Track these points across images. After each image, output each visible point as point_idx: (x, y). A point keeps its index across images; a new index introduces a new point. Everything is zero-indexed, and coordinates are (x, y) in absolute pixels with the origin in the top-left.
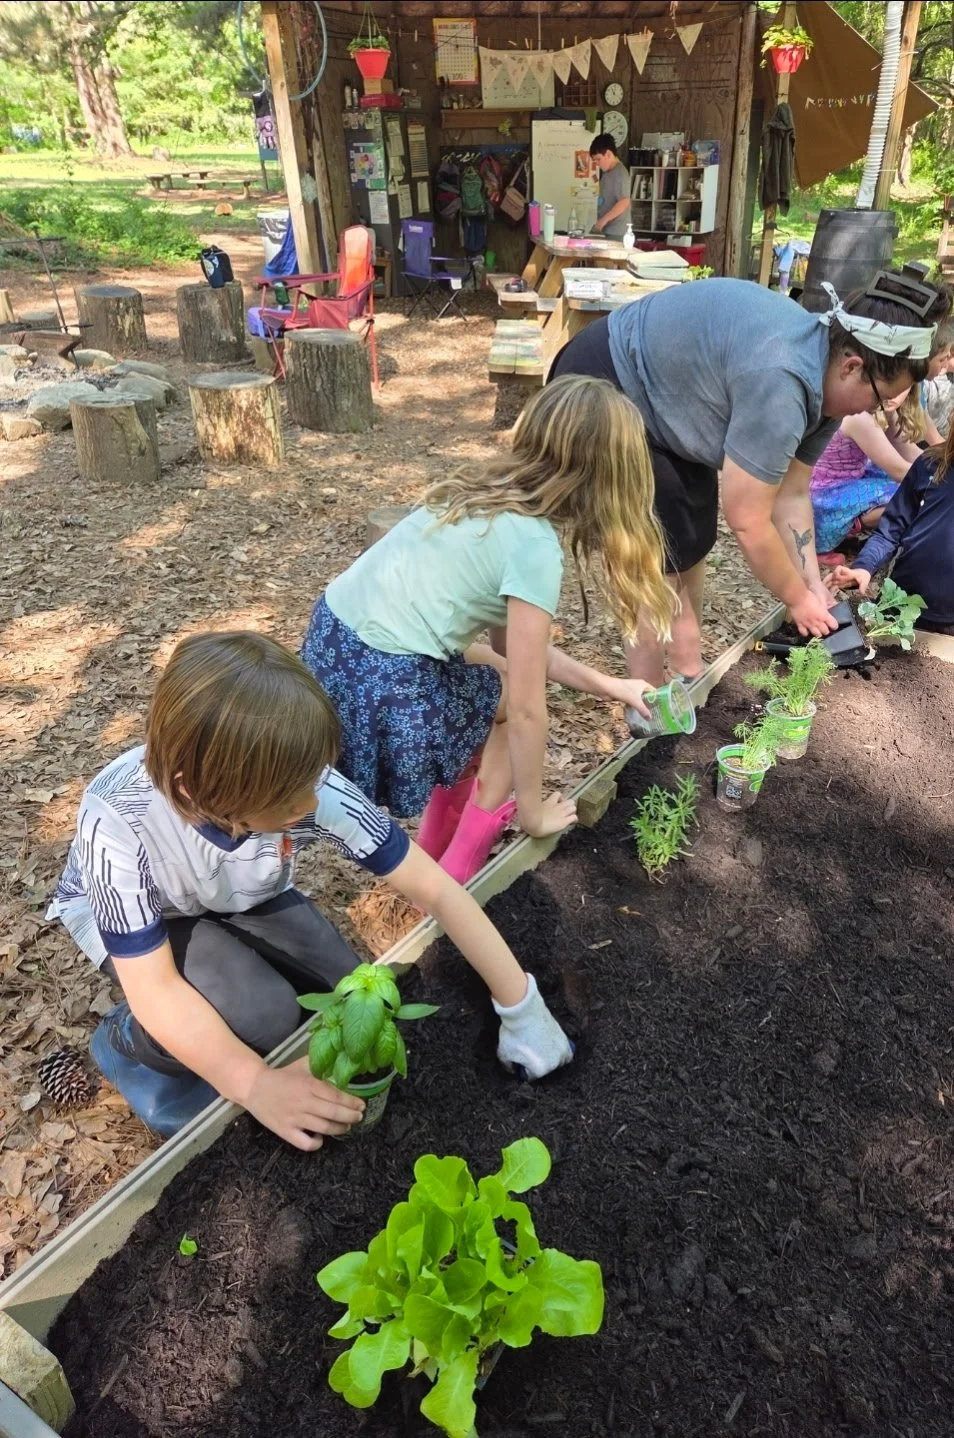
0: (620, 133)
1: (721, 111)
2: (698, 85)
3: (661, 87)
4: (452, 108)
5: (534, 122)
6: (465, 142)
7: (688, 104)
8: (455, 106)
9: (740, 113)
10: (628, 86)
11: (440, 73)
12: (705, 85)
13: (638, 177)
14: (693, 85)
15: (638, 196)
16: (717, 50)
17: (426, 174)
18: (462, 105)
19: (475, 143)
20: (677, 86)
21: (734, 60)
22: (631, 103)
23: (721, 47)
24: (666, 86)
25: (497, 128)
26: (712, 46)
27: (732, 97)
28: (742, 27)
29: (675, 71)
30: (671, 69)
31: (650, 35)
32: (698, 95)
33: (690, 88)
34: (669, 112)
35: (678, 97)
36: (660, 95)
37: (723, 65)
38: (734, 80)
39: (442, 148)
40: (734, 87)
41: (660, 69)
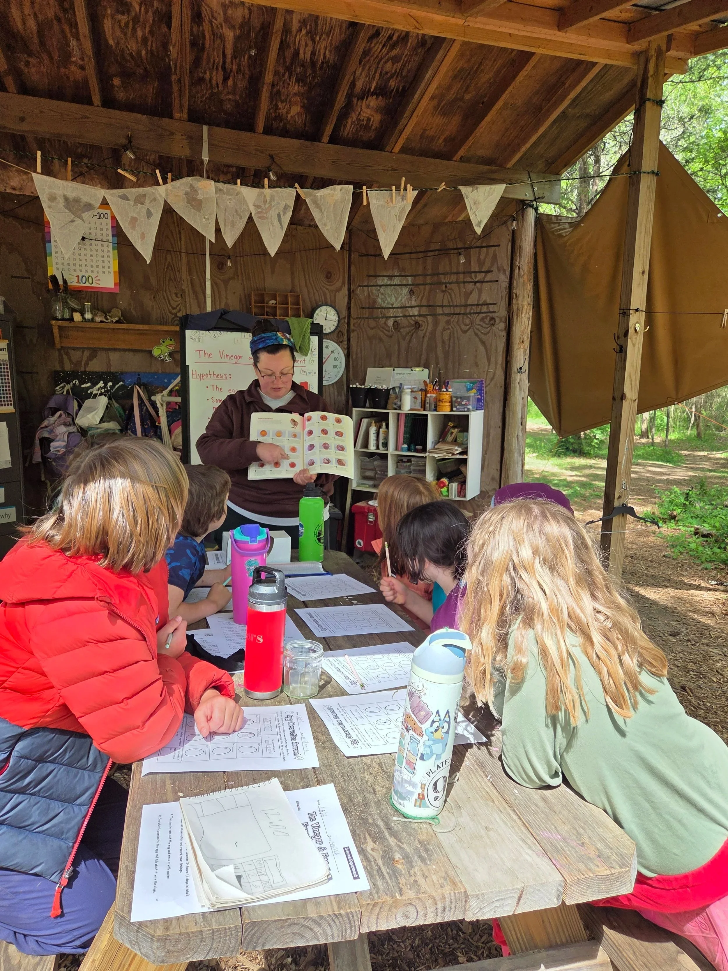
0: (335, 367)
1: (483, 343)
2: (447, 310)
3: (391, 313)
4: (71, 319)
5: (188, 333)
6: (96, 366)
7: (433, 333)
8: (77, 317)
9: (516, 347)
10: (344, 313)
11: (52, 271)
12: (457, 310)
13: (365, 421)
14: (439, 311)
15: (366, 444)
16: (475, 267)
17: (11, 409)
18: (88, 316)
19: (113, 370)
20: (415, 311)
21: (504, 280)
22: (349, 332)
23: (481, 263)
24: (400, 313)
25: (150, 352)
26: (468, 261)
27: (502, 326)
28: (514, 237)
29: (412, 292)
30: (405, 291)
31: (412, 194)
32: (448, 323)
33: (434, 315)
34: (404, 344)
35: (417, 325)
36: (390, 322)
37: (486, 286)
38: (503, 304)
39: (57, 372)
40: (503, 312)
41: (389, 290)
